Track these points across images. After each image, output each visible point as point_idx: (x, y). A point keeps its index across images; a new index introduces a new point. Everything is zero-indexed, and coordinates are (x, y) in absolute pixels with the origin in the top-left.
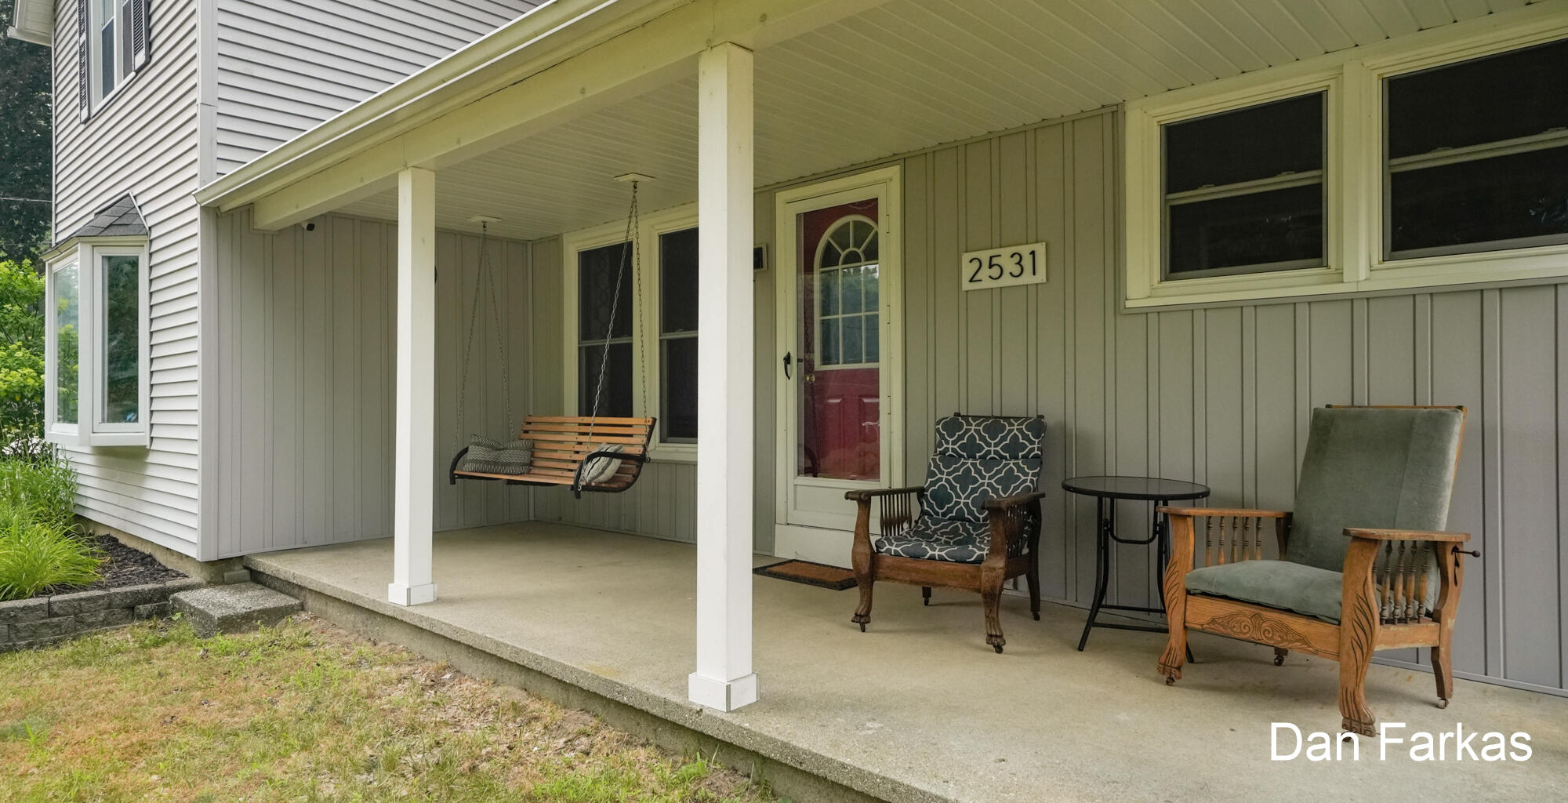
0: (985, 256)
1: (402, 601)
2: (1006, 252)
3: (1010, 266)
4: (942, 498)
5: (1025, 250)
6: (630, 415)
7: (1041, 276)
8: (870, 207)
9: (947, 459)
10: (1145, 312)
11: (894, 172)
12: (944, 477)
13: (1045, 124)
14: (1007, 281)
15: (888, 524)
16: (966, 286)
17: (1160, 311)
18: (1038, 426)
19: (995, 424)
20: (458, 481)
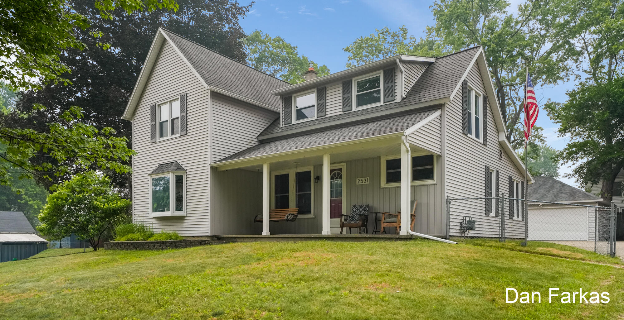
0: (360, 179)
1: (266, 234)
2: (364, 178)
3: (364, 181)
4: (353, 217)
5: (366, 178)
6: (288, 208)
7: (369, 183)
8: (341, 170)
9: (354, 211)
10: (383, 188)
11: (345, 164)
12: (353, 214)
13: (369, 158)
14: (364, 183)
15: (345, 220)
16: (357, 184)
17: (385, 188)
18: (368, 206)
19: (361, 206)
20: (256, 222)
